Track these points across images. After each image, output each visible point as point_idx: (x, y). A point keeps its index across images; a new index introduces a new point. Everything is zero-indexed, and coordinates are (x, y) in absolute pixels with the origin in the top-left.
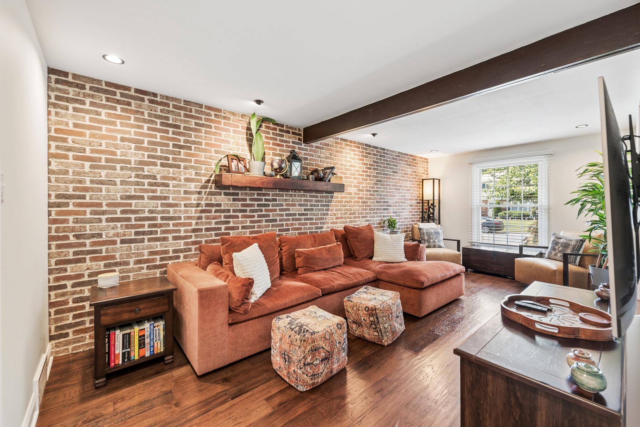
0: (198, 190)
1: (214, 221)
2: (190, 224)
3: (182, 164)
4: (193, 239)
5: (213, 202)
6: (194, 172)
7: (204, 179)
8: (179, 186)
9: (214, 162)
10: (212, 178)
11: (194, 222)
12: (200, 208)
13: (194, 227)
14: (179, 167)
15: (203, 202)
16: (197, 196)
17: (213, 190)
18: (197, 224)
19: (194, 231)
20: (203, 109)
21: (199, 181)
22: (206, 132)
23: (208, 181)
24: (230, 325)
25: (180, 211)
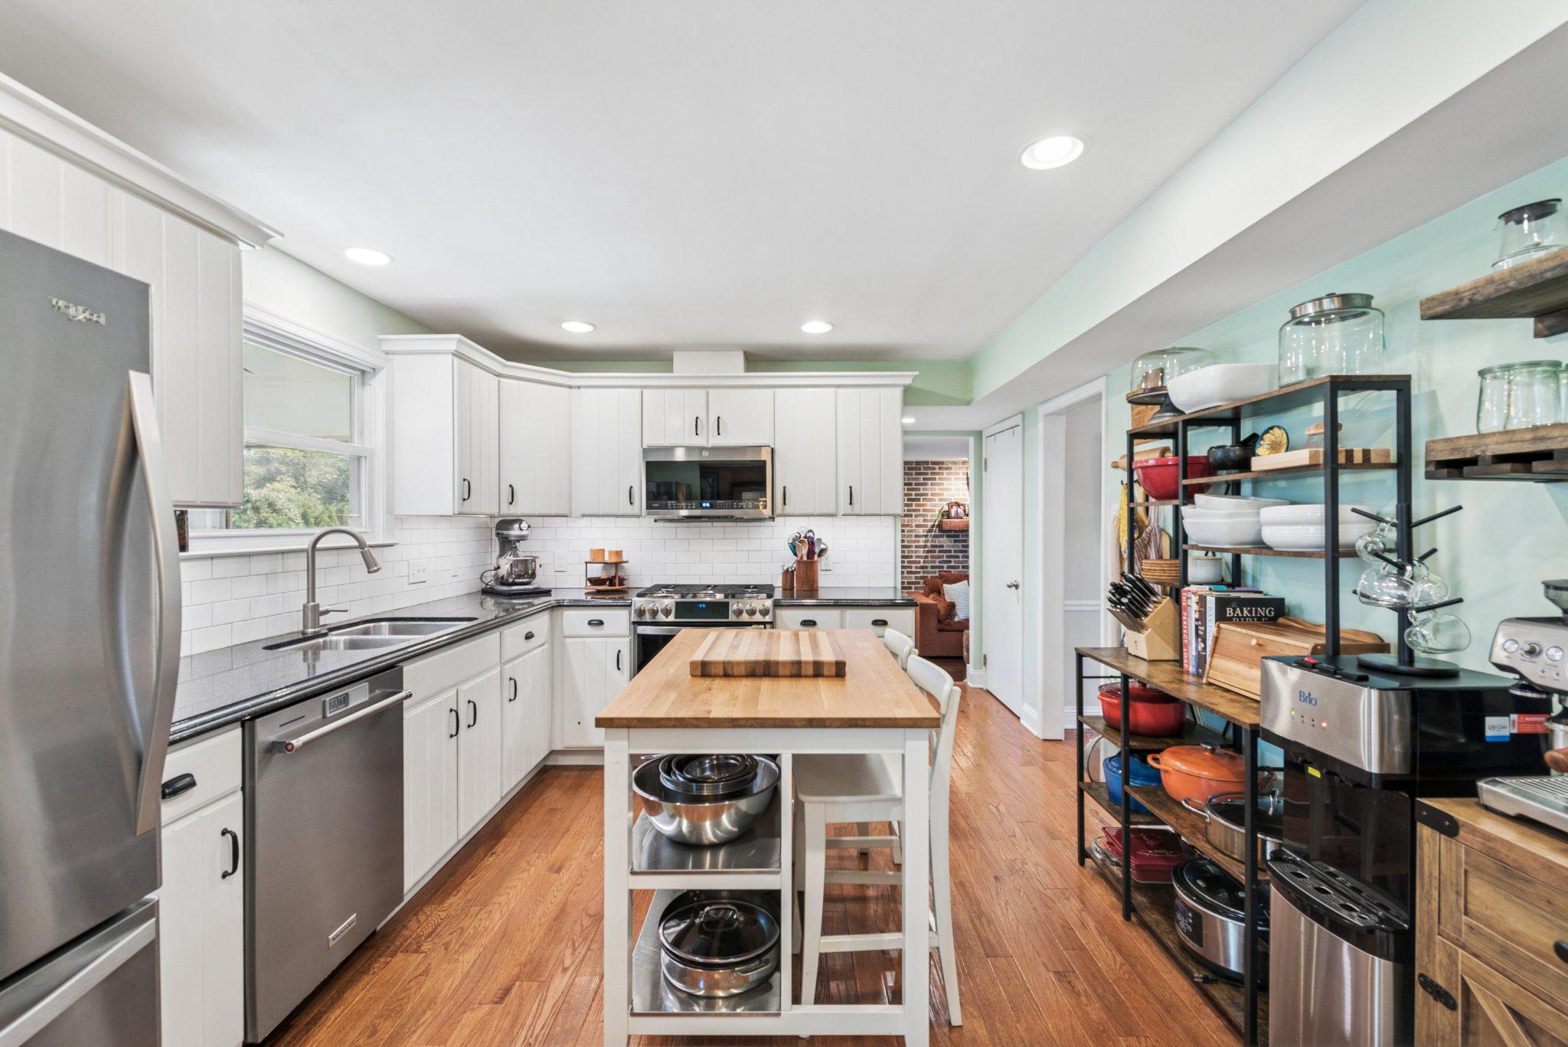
0: (925, 534)
1: (937, 560)
2: (919, 562)
3: (914, 513)
4: (921, 575)
5: (937, 544)
6: (922, 519)
7: (930, 524)
8: (911, 531)
9: (938, 509)
10: (936, 523)
11: (922, 560)
12: (926, 549)
13: (922, 564)
14: (911, 516)
15: (929, 544)
16: (924, 539)
17: (937, 533)
18: (924, 562)
19: (922, 567)
20: (930, 466)
21: (926, 526)
22: (932, 484)
23: (933, 526)
24: (939, 630)
25: (912, 551)
